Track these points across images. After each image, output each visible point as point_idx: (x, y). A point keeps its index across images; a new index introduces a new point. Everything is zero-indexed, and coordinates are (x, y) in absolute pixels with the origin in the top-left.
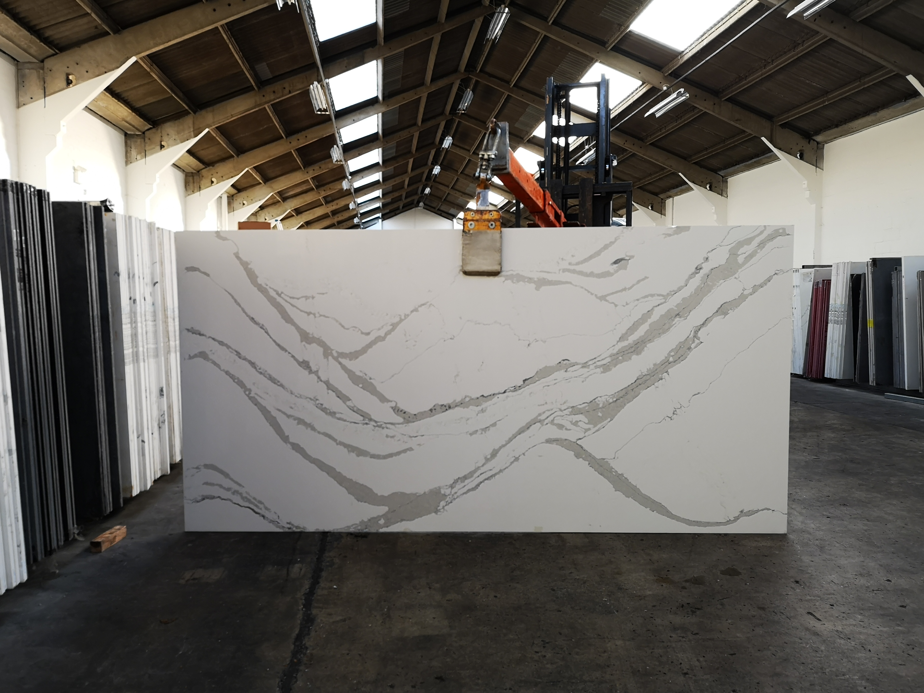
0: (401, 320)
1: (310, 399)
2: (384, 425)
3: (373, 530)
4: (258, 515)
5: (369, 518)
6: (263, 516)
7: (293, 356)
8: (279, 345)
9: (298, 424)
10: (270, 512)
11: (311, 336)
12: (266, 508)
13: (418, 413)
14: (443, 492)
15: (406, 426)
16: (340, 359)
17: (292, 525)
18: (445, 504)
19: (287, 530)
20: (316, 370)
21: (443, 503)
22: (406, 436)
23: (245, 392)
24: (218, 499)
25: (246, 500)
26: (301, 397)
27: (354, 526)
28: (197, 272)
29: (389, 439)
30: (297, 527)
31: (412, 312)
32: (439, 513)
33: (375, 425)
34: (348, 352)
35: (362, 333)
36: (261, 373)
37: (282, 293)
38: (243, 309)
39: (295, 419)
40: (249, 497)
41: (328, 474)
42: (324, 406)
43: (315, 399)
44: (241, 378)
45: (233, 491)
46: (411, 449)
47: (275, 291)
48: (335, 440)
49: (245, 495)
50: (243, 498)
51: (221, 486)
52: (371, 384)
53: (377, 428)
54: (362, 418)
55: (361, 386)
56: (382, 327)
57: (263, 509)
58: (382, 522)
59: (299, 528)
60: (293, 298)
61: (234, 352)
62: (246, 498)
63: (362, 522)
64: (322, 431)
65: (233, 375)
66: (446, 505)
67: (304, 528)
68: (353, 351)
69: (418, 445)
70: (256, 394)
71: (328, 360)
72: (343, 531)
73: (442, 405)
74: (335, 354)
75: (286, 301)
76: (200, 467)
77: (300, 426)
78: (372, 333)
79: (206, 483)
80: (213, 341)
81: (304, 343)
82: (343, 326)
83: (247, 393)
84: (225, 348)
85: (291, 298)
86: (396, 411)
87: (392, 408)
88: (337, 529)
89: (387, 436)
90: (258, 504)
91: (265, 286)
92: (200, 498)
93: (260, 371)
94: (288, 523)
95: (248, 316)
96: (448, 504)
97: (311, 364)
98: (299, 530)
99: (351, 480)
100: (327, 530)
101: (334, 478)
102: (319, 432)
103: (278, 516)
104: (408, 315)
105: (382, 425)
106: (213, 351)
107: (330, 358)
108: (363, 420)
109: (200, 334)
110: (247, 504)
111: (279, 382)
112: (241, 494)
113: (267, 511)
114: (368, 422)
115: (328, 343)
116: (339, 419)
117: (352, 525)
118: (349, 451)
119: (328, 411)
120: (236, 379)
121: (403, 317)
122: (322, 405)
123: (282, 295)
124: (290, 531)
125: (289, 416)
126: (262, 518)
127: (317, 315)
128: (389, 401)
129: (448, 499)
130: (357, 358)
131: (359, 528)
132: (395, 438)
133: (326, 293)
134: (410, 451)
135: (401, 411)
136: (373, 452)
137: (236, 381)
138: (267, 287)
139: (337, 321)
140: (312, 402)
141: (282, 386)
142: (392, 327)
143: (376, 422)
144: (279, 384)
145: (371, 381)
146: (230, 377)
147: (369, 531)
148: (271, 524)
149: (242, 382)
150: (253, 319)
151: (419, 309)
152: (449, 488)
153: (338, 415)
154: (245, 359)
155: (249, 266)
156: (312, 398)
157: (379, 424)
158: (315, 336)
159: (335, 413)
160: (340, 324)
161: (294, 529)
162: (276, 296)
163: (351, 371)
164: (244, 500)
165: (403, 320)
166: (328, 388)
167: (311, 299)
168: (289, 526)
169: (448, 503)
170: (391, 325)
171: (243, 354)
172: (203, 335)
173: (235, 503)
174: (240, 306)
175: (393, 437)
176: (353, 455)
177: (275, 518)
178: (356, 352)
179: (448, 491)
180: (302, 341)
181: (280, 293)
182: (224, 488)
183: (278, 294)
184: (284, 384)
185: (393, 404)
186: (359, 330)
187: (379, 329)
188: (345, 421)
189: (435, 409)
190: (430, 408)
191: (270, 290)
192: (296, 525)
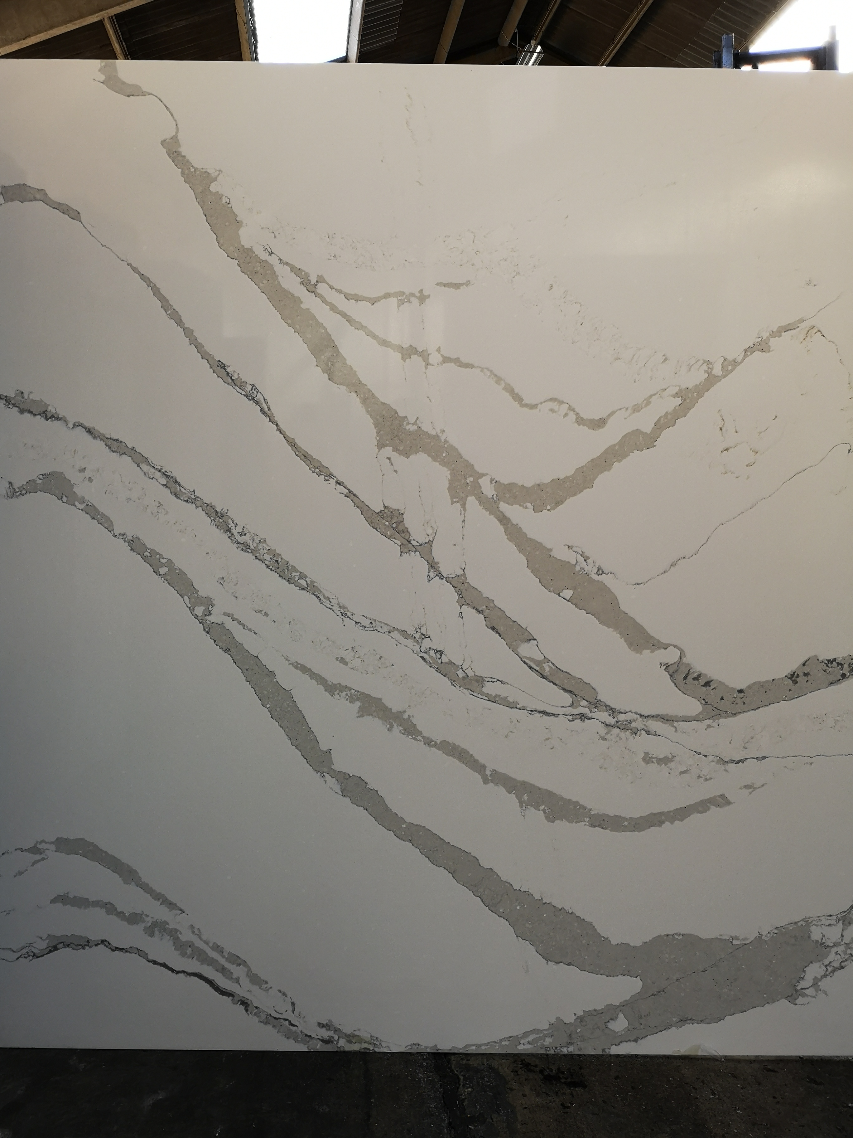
0: (711, 380)
1: (404, 633)
2: (638, 724)
3: (590, 1049)
4: (228, 1000)
5: (580, 1013)
6: (245, 1003)
7: (351, 494)
8: (306, 457)
9: (363, 712)
10: (267, 990)
11: (412, 428)
12: (256, 980)
13: (749, 687)
14: (816, 934)
15: (709, 726)
16: (503, 506)
17: (336, 1030)
18: (822, 971)
19: (319, 1047)
20: (423, 539)
21: (814, 970)
22: (711, 758)
23: (191, 609)
24: (101, 946)
25: (189, 951)
26: (372, 626)
27: (531, 1038)
28: (39, 205)
29: (654, 767)
30: (351, 1038)
31: (748, 351)
32: (800, 1000)
33: (613, 721)
34: (529, 484)
35: (580, 421)
36: (245, 548)
37: (320, 280)
38: (189, 333)
39: (352, 699)
40: (199, 944)
41: (453, 873)
42: (445, 659)
43: (417, 636)
44: (179, 563)
45: (149, 921)
46: (722, 801)
47: (296, 271)
48: (478, 767)
49: (186, 936)
50: (181, 947)
51: (110, 908)
52: (604, 589)
53: (616, 731)
54: (567, 699)
55: (568, 593)
56: (648, 402)
57: (245, 981)
58: (620, 1024)
59: (360, 1040)
60: (357, 298)
61: (158, 475)
62: (191, 945)
63: (558, 1026)
64: (438, 738)
65: (153, 552)
66: (825, 976)
67: (373, 1040)
68: (547, 480)
69: (747, 787)
70: (226, 614)
71: (464, 506)
72: (497, 1050)
73: (830, 662)
74: (489, 490)
75: (333, 308)
76: (43, 846)
77: (368, 719)
78: (610, 422)
79: (63, 899)
80: (88, 437)
81: (388, 451)
82: (518, 398)
83: (199, 610)
84: (126, 460)
85: (347, 297)
86: (680, 677)
87: (667, 666)
88: (479, 1046)
89: (648, 759)
90: (227, 965)
91: (264, 256)
92: (43, 945)
93: (241, 539)
94: (321, 1025)
95: (205, 355)
96: (831, 971)
97: (409, 522)
98: (356, 1047)
99: (528, 894)
100: (445, 1047)
101: (474, 887)
102: (428, 742)
103: (293, 1004)
104: (735, 363)
105: (630, 722)
106: (88, 474)
107: (471, 500)
108: (572, 705)
109: (47, 415)
110: (194, 966)
111: (302, 576)
112: (174, 934)
113: (255, 988)
114: (586, 711)
115: (467, 453)
116: (493, 700)
117: (526, 1034)
118: (521, 803)
119: (460, 674)
120: (163, 565)
121: (717, 370)
122: (441, 653)
123: (322, 288)
124: (328, 1048)
125: (332, 689)
126: (242, 1008)
127: (435, 358)
128: (656, 645)
129: (832, 957)
130: (559, 503)
131: (548, 1041)
132: (672, 765)
133: (468, 283)
134: (718, 806)
135: (696, 679)
136: (597, 807)
137: (163, 571)
138: (273, 260)
139: (498, 380)
140: (410, 642)
141: (312, 589)
142: (679, 401)
143: (613, 711)
144: (303, 582)
145: (602, 578)
146: (145, 559)
147: (577, 1052)
148: (269, 1027)
149: (182, 574)
150: (222, 366)
151: (774, 342)
152: (837, 922)
153: (490, 689)
154: (193, 500)
155: (213, 188)
156: (410, 631)
157: (621, 717)
158: (426, 427)
159: (480, 680)
160: (510, 390)
161: (342, 1043)
162: (300, 291)
163: (538, 545)
164: (183, 954)
165: (718, 379)
166: (463, 600)
167: (415, 301)
168: (325, 1034)
169: (830, 969)
170: (676, 396)
171: (188, 483)
172: (55, 417)
173: (155, 962)
174: (179, 322)
175: (665, 761)
176: (536, 816)
177: (283, 1008)
178: (557, 482)
179: (833, 934)
180: (381, 446)
181: (313, 281)
182: (121, 915)
183: (305, 282)
184: (321, 583)
185: (671, 656)
186: (571, 409)
187: (636, 409)
188: (513, 705)
189: (806, 674)
190: (788, 671)
191: (279, 268)
192: (347, 1030)
